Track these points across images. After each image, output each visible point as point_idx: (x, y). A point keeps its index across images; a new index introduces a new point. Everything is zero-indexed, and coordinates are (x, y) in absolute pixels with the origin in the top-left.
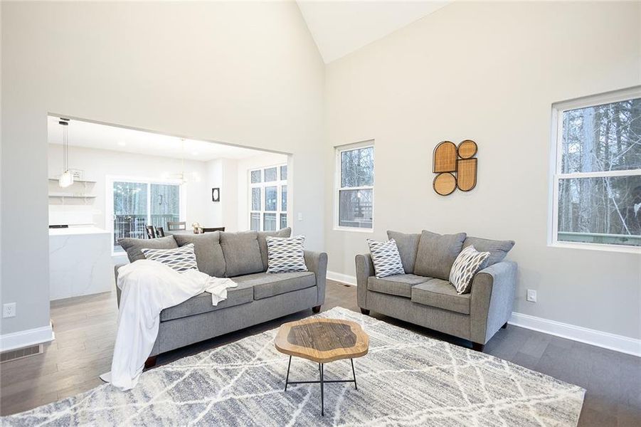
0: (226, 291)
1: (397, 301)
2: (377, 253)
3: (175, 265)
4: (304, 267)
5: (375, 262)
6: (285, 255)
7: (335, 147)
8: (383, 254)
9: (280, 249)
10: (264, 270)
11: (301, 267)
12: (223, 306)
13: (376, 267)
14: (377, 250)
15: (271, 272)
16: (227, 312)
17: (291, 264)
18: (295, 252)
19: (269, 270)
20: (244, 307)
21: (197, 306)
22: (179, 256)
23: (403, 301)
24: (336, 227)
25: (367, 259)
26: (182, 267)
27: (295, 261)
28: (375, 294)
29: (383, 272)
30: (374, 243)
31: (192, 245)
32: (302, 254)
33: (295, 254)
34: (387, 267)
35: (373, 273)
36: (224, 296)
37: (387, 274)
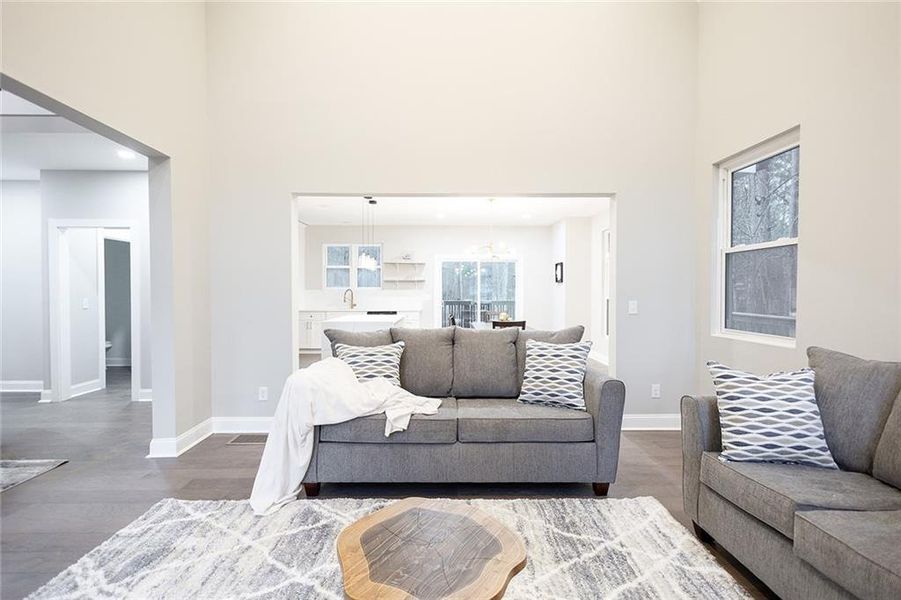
0: (409, 417)
1: (762, 533)
2: (732, 398)
3: (362, 369)
4: (580, 402)
5: (723, 420)
6: (546, 374)
7: (717, 165)
8: (749, 403)
9: (540, 363)
10: (514, 395)
11: (571, 401)
12: (398, 440)
13: (724, 432)
14: (731, 393)
15: (524, 401)
16: (411, 450)
17: (553, 391)
18: (563, 371)
19: (522, 397)
20: (440, 449)
21: (362, 431)
22: (371, 358)
23: (776, 543)
24: (719, 331)
25: (706, 409)
26: (370, 373)
27: (562, 388)
28: (714, 496)
29: (740, 450)
30: (725, 372)
31: (403, 344)
32: (579, 377)
33: (563, 375)
34: (755, 440)
35: (716, 446)
36: (402, 425)
37: (755, 457)
